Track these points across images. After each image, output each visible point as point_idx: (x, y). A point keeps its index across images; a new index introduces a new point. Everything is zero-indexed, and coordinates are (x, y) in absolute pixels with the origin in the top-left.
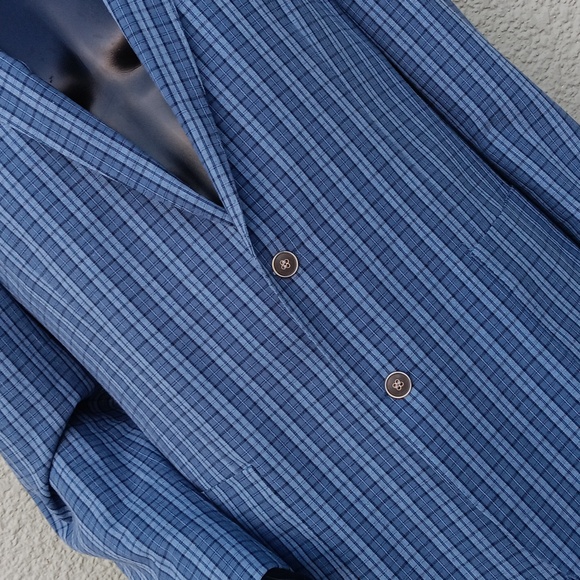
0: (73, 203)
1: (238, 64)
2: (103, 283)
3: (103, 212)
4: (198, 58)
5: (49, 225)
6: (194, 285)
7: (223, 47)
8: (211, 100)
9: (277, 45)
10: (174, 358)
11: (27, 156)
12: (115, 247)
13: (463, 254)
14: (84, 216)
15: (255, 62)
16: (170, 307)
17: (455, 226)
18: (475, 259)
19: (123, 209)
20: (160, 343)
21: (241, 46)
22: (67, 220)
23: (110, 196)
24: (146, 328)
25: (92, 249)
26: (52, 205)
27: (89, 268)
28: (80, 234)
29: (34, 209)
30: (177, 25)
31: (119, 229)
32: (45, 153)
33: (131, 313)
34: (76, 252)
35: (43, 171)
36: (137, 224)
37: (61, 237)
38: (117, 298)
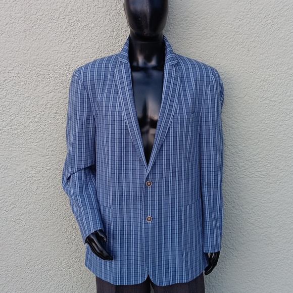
0: (124, 141)
1: (171, 144)
2: (116, 158)
3: (127, 146)
4: (166, 137)
5: (116, 141)
6: (131, 172)
7: (171, 139)
8: (162, 146)
9: (181, 145)
10: (117, 181)
11: (123, 127)
12: (123, 154)
13: (180, 206)
14: (123, 145)
15: (175, 146)
16: (124, 172)
17: (183, 200)
18: (181, 209)
19: (131, 149)
20: (116, 176)
21: (175, 141)
22: (120, 143)
23: (131, 145)
24: (116, 172)
25: (120, 152)
26: (120, 138)
27: (116, 154)
28: (120, 147)
29: (116, 136)
30: (167, 129)
31: (127, 152)
32: (127, 129)
33: (116, 167)
34: (116, 149)
35: (124, 132)
36: (131, 154)
37: (116, 145)
38: (116, 163)
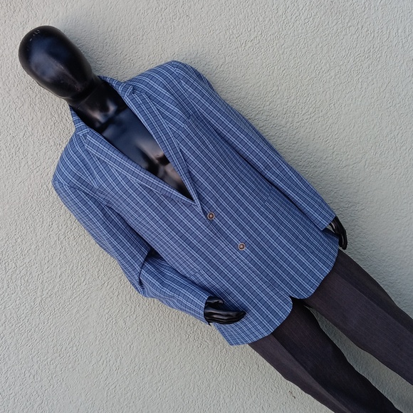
0: (152, 201)
1: (196, 162)
2: (161, 222)
3: (160, 203)
4: (185, 161)
5: (146, 207)
6: (186, 221)
7: (192, 158)
8: (190, 172)
9: (206, 155)
10: (181, 241)
11: (140, 189)
12: (164, 212)
13: (258, 210)
14: (156, 204)
15: (201, 161)
16: (179, 228)
18: (261, 211)
19: (166, 202)
20: (177, 237)
21: (197, 157)
22: (151, 205)
23: (162, 198)
24: (173, 234)
25: (159, 213)
26: (147, 202)
27: (157, 218)
28: (155, 209)
29: (142, 203)
30: (180, 153)
31: (165, 207)
32: (145, 188)
33: (169, 230)
34: (153, 214)
35: (145, 193)
36: (170, 206)
37: (150, 210)
38: (165, 226)
